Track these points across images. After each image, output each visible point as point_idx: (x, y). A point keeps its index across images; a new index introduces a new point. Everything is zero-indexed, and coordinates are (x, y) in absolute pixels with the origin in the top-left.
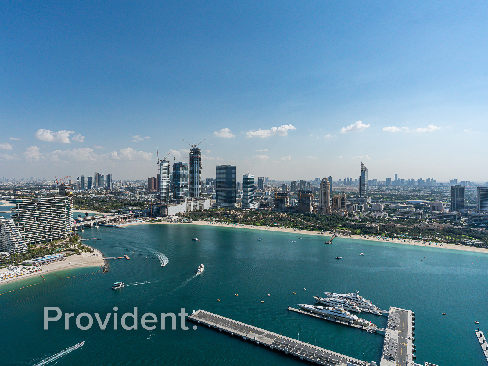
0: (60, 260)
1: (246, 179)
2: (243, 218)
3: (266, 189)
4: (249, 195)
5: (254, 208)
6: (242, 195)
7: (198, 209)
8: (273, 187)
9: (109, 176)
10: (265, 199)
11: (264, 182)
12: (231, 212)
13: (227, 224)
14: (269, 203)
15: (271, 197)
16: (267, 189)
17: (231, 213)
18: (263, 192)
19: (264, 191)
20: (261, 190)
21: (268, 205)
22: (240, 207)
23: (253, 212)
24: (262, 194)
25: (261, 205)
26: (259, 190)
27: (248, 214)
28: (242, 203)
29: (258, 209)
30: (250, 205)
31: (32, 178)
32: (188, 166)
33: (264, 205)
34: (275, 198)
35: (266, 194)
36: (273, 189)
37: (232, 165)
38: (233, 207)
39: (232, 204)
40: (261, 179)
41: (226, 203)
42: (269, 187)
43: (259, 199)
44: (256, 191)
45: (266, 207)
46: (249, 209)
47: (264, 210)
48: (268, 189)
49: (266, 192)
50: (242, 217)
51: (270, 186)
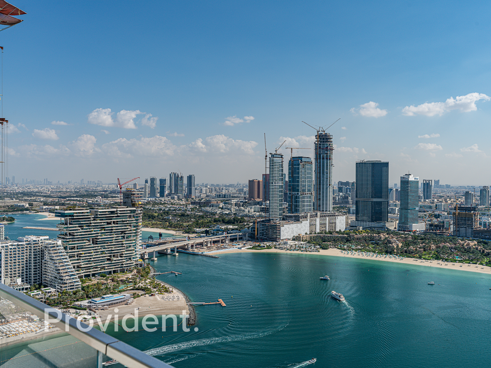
0: (125, 303)
1: (405, 182)
2: (402, 246)
3: (436, 200)
4: (409, 209)
5: (418, 230)
6: (397, 209)
7: (327, 231)
8: (448, 196)
9: (190, 178)
10: (437, 216)
11: (433, 187)
12: (382, 236)
13: (375, 255)
14: (443, 222)
15: (446, 214)
16: (438, 200)
17: (381, 238)
18: (432, 205)
19: (433, 203)
20: (427, 200)
21: (443, 226)
22: (395, 228)
23: (418, 236)
24: (430, 207)
25: (431, 225)
26: (425, 201)
27: (409, 239)
28: (397, 222)
29: (425, 233)
30: (411, 226)
31: (83, 179)
32: (312, 162)
33: (436, 226)
34: (455, 215)
35: (436, 209)
36: (448, 200)
37: (383, 161)
38: (384, 228)
39: (382, 224)
40: (427, 184)
41: (372, 221)
42: (441, 197)
43: (425, 215)
44: (420, 204)
45: (440, 229)
46: (410, 231)
47: (436, 234)
48: (440, 200)
49: (436, 205)
50: (400, 245)
51: (442, 194)
